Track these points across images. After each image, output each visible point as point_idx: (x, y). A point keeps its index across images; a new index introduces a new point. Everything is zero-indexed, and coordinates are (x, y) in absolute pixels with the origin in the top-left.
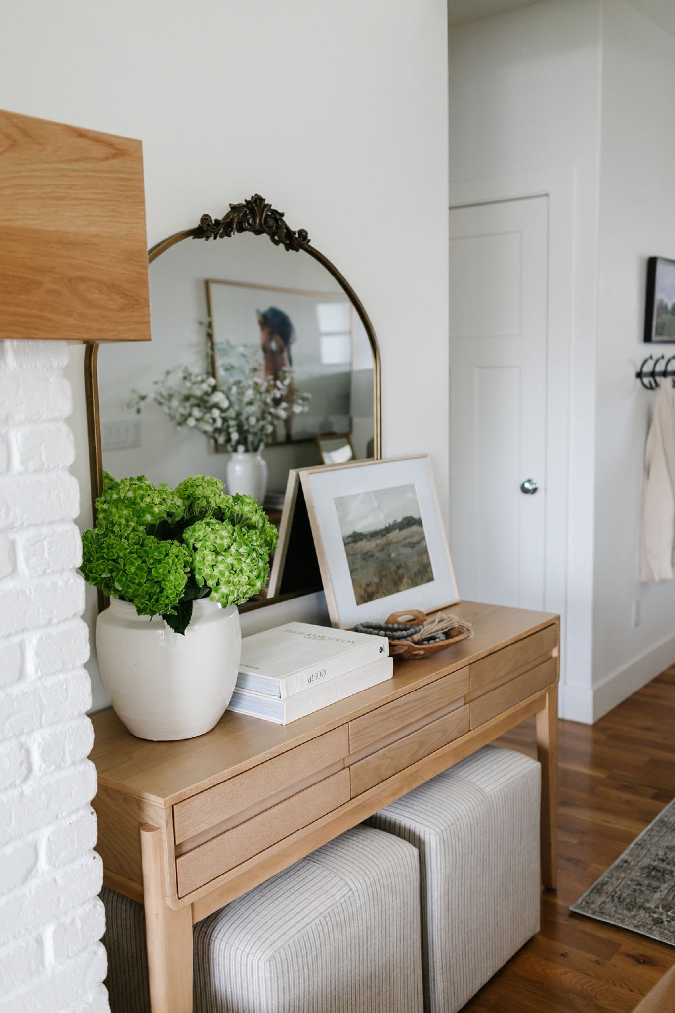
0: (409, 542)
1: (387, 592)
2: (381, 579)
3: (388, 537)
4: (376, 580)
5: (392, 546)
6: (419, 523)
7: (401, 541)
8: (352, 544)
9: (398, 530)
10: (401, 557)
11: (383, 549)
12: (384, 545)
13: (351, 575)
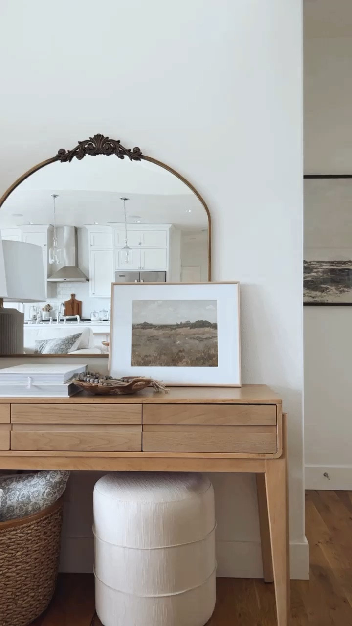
0: (198, 337)
1: (163, 365)
2: (160, 355)
3: (177, 331)
4: (155, 354)
5: (178, 337)
6: (215, 326)
7: (190, 335)
8: (140, 330)
9: (189, 328)
10: (186, 345)
11: (170, 337)
12: (171, 335)
13: (132, 347)
